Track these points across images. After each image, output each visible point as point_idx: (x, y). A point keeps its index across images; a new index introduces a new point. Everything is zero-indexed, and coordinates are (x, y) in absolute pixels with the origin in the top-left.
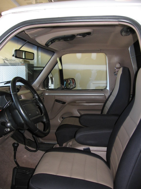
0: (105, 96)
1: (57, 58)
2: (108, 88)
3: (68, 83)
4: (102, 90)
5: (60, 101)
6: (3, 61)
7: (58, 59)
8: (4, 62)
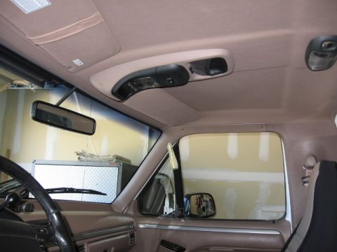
0: (281, 236)
1: (167, 145)
2: (289, 218)
3: (202, 207)
4: (274, 222)
5: (172, 244)
6: (77, 157)
7: (170, 147)
8: (79, 158)
